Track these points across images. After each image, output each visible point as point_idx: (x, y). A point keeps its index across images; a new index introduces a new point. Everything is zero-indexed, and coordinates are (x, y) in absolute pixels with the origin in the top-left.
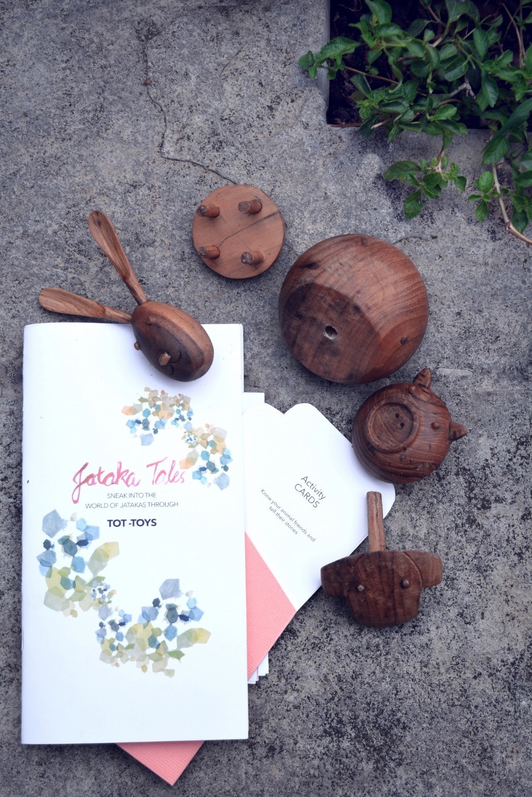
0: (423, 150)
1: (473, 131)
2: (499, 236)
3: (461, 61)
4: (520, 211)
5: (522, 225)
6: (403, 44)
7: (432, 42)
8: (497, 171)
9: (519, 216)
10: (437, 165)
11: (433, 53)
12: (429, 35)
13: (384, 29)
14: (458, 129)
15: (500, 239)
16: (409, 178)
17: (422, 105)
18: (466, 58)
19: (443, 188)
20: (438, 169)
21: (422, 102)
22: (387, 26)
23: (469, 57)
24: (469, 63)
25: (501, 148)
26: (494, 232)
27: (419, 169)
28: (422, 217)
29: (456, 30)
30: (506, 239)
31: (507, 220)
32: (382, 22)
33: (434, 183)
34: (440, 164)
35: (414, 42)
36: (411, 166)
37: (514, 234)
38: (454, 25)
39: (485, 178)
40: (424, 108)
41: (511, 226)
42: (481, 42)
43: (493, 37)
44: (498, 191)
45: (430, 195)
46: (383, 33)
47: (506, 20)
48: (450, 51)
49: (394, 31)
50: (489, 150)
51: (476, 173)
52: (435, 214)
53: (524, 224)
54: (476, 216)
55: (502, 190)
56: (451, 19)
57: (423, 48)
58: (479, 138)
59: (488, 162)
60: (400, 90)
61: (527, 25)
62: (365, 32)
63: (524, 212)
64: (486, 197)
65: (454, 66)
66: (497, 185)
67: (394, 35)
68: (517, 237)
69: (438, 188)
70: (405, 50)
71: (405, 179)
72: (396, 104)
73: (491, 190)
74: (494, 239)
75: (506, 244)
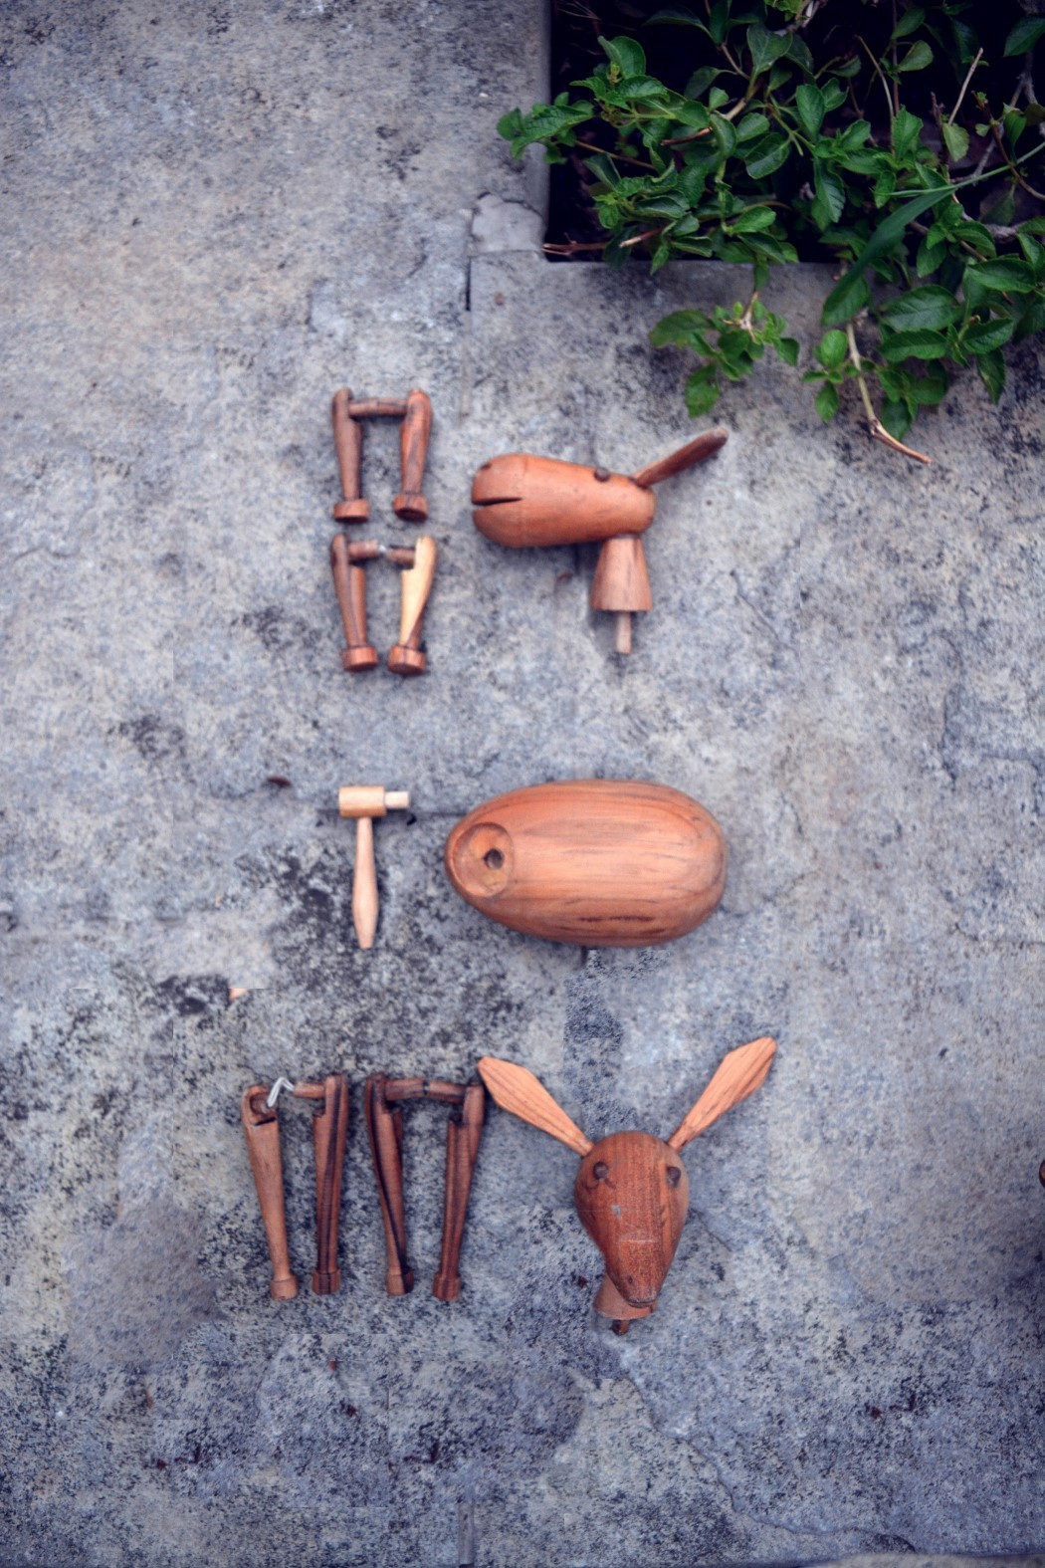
0: (719, 298)
1: (807, 266)
2: (856, 453)
3: (774, 143)
4: (896, 399)
5: (901, 425)
6: (670, 114)
7: (725, 109)
8: (855, 331)
9: (896, 411)
10: (743, 316)
11: (723, 132)
12: (718, 97)
13: (634, 87)
14: (782, 251)
15: (859, 459)
16: (694, 340)
18: (786, 136)
19: (754, 357)
20: (746, 324)
22: (639, 81)
23: (792, 134)
24: (792, 144)
25: (855, 295)
26: (847, 447)
27: (711, 325)
29: (770, 88)
30: (869, 459)
31: (872, 416)
32: (629, 74)
33: (738, 349)
34: (749, 315)
35: (688, 107)
36: (698, 320)
37: (885, 441)
38: (765, 77)
39: (831, 344)
41: (880, 428)
42: (809, 108)
43: (833, 97)
44: (857, 365)
45: (731, 373)
46: (634, 92)
47: (867, 66)
48: (757, 125)
49: (651, 89)
52: (737, 412)
53: (904, 424)
54: (820, 410)
55: (863, 363)
56: (758, 69)
57: (706, 120)
58: (819, 278)
59: (833, 317)
60: (671, 179)
61: (903, 75)
63: (903, 402)
64: (835, 375)
65: (763, 152)
66: (855, 356)
67: (653, 97)
68: (891, 447)
69: (746, 358)
70: (675, 125)
71: (686, 341)
72: (665, 202)
73: (844, 365)
74: (847, 460)
75: (870, 468)
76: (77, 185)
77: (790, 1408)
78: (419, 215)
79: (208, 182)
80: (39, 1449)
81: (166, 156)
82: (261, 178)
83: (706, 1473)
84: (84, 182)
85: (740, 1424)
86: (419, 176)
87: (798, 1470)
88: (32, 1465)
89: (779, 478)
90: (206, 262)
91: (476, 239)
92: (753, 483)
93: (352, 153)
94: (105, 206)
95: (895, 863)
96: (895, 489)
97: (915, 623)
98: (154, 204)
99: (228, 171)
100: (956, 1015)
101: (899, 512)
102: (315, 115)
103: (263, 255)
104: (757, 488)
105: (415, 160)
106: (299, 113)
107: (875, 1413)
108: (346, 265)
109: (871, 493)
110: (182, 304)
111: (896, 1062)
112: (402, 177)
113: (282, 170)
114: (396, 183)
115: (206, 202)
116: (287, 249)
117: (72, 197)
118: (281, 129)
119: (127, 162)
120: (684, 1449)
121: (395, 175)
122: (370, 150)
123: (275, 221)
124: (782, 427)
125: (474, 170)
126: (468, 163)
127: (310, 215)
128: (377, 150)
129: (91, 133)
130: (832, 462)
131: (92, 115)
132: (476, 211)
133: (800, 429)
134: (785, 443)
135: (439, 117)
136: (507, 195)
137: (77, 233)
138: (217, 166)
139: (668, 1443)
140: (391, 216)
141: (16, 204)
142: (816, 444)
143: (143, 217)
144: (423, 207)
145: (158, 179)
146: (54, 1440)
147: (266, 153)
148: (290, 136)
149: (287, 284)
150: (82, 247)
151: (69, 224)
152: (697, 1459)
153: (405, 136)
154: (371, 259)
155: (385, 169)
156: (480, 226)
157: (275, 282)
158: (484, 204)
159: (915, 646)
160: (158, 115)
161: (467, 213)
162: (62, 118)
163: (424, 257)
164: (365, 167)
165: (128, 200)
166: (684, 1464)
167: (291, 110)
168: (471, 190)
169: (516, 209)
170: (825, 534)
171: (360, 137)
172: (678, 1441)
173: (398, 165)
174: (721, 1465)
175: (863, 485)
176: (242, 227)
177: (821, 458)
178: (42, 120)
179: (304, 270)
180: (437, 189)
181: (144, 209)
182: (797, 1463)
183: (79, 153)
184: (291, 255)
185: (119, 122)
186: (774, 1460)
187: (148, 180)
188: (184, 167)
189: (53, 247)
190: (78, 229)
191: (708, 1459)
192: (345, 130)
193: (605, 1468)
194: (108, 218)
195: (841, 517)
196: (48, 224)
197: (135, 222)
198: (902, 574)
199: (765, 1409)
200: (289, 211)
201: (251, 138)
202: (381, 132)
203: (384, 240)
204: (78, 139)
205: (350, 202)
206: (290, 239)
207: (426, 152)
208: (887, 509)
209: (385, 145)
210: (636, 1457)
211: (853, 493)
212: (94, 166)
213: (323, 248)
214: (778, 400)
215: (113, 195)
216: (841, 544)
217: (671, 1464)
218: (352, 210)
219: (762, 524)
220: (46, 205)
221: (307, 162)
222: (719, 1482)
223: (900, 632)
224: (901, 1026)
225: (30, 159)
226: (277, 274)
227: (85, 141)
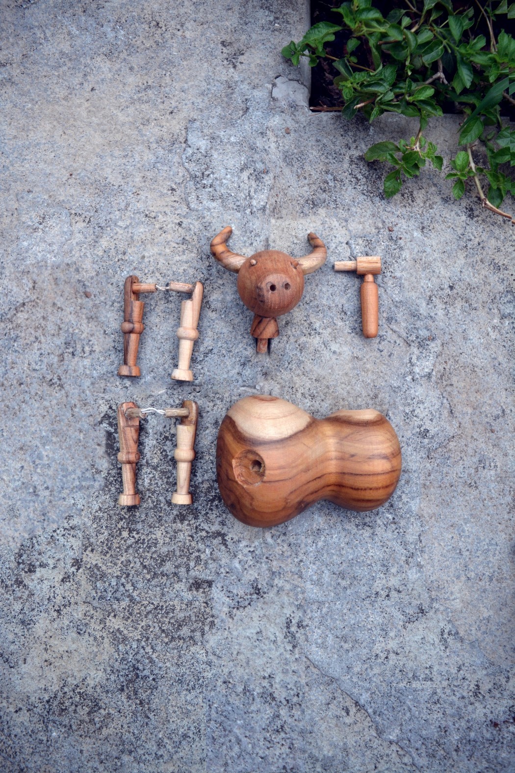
0: (403, 132)
1: (448, 115)
2: (476, 213)
3: (437, 45)
4: (495, 187)
5: (498, 201)
6: (382, 29)
7: (409, 28)
8: (472, 152)
9: (495, 194)
10: (415, 144)
11: (411, 37)
12: (406, 21)
13: (365, 13)
14: (436, 110)
15: (478, 216)
16: (389, 157)
17: (401, 88)
18: (442, 43)
19: (420, 166)
20: (417, 148)
21: (401, 85)
22: (368, 10)
23: (445, 42)
24: (445, 47)
25: (476, 130)
26: (471, 210)
27: (398, 149)
28: (403, 195)
29: (432, 19)
30: (483, 216)
31: (483, 196)
32: (363, 6)
33: (412, 161)
34: (418, 144)
35: (393, 27)
36: (391, 147)
37: (491, 209)
38: (429, 12)
39: (460, 158)
40: (403, 91)
41: (488, 202)
42: (456, 28)
43: (467, 24)
44: (474, 170)
45: (409, 173)
46: (365, 16)
47: (477, 12)
48: (426, 36)
49: (375, 14)
50: (464, 132)
51: (453, 153)
52: (415, 193)
53: (499, 200)
54: (455, 193)
55: (477, 169)
56: (426, 8)
57: (401, 32)
58: (454, 122)
59: (464, 142)
60: (381, 73)
61: (496, 16)
62: (347, 16)
63: (499, 189)
64: (463, 175)
65: (431, 50)
66: (473, 165)
67: (373, 20)
68: (495, 213)
69: (416, 166)
70: (384, 35)
71: (385, 157)
72: (377, 84)
73: (467, 170)
74: (471, 216)
75: (483, 221)
76: (61, 69)
77: (450, 724)
78: (245, 87)
79: (131, 69)
80: (42, 754)
81: (109, 55)
82: (160, 67)
83: (406, 760)
84: (65, 68)
85: (424, 732)
86: (244, 67)
87: (455, 757)
88: (39, 763)
89: (436, 226)
90: (131, 110)
91: (274, 99)
92: (423, 228)
93: (208, 54)
94: (76, 81)
95: (502, 429)
96: (497, 231)
97: (510, 302)
98: (102, 80)
99: (142, 63)
101: (499, 244)
102: (188, 34)
103: (161, 107)
104: (425, 231)
105: (241, 58)
106: (180, 33)
107: (496, 725)
108: (206, 113)
109: (484, 233)
110: (118, 132)
111: (504, 536)
112: (235, 67)
113: (170, 62)
114: (232, 70)
115: (131, 79)
116: (174, 104)
117: (58, 76)
118: (170, 42)
119: (88, 58)
120: (394, 747)
121: (231, 66)
122: (218, 52)
123: (167, 89)
124: (438, 199)
125: (273, 63)
126: (270, 61)
127: (186, 86)
128: (221, 53)
129: (69, 43)
130: (464, 218)
131: (69, 33)
132: (274, 85)
133: (446, 200)
134: (439, 208)
135: (254, 36)
136: (290, 77)
137: (61, 95)
138: (136, 60)
139: (385, 744)
140: (229, 87)
141: (28, 80)
142: (455, 208)
143: (96, 87)
144: (246, 82)
145: (104, 67)
146: (51, 749)
147: (163, 54)
148: (175, 45)
149: (174, 122)
150: (64, 102)
151: (57, 90)
152: (401, 752)
153: (236, 46)
154: (219, 110)
155: (225, 62)
156: (276, 93)
157: (167, 121)
158: (278, 81)
159: (509, 314)
160: (105, 34)
161: (270, 86)
162: (53, 35)
163: (248, 109)
164: (215, 62)
165: (88, 77)
166: (394, 755)
167: (175, 32)
168: (272, 74)
169: (295, 84)
170: (461, 255)
171: (212, 46)
172: (391, 743)
173: (233, 60)
174: (414, 755)
175: (480, 229)
176: (150, 92)
177: (458, 215)
178: (42, 36)
179: (183, 115)
180: (254, 73)
181: (98, 83)
182: (454, 753)
183: (62, 53)
184: (177, 107)
185: (84, 37)
186: (442, 752)
187: (100, 68)
188: (118, 61)
189: (48, 102)
190: (63, 93)
191: (407, 752)
192: (204, 42)
193: (352, 759)
194: (78, 86)
195: (469, 246)
196: (46, 90)
197: (93, 89)
198: (501, 276)
199: (437, 724)
200: (175, 84)
201: (154, 46)
202: (223, 43)
203: (225, 99)
204: (61, 46)
205: (207, 79)
206: (176, 98)
207: (247, 54)
208: (493, 242)
209: (225, 50)
210: (369, 752)
211: (475, 234)
212: (70, 60)
213: (193, 103)
214: (435, 185)
215: (81, 75)
216: (469, 260)
217: (387, 755)
218: (209, 84)
219: (428, 250)
220: (45, 80)
221: (185, 59)
222: (413, 764)
223: (502, 307)
224: (506, 517)
225: (35, 56)
226: (169, 117)
227: (66, 47)
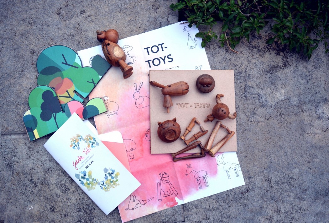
0: (206, 29)
3: (213, 6)
4: (232, 43)
5: (233, 47)
6: (198, 3)
8: (226, 33)
11: (205, 5)
13: (192, 1)
14: (214, 23)
15: (229, 51)
16: (202, 37)
17: (204, 18)
20: (210, 34)
23: (215, 4)
24: (215, 6)
25: (226, 27)
26: (227, 49)
27: (205, 34)
28: (207, 47)
31: (229, 46)
35: (200, 2)
36: (203, 33)
37: (231, 50)
39: (222, 35)
40: (205, 18)
41: (230, 48)
44: (227, 39)
45: (208, 41)
48: (210, 3)
49: (195, 1)
50: (223, 28)
51: (221, 33)
52: (210, 46)
54: (221, 46)
57: (203, 4)
58: (221, 24)
59: (223, 31)
60: (198, 15)
62: (187, 2)
63: (233, 44)
65: (211, 7)
66: (226, 37)
68: (233, 51)
69: (210, 39)
72: (198, 18)
73: (224, 39)
74: (227, 51)
75: (230, 52)
76: (106, 17)
77: (229, 193)
78: (160, 18)
79: (127, 15)
81: (120, 11)
82: (135, 14)
83: (218, 204)
84: (108, 16)
85: (222, 196)
86: (159, 12)
87: (231, 203)
89: (217, 55)
90: (128, 28)
91: (168, 21)
92: (213, 56)
93: (148, 9)
94: (111, 20)
95: (238, 111)
96: (234, 55)
97: (239, 75)
98: (119, 19)
99: (130, 13)
100: (249, 133)
101: (235, 59)
102: (142, 3)
103: (136, 26)
104: (214, 57)
105: (158, 10)
106: (140, 3)
107: (242, 193)
108: (149, 27)
109: (231, 56)
110: (125, 34)
111: (241, 141)
112: (156, 12)
113: (138, 12)
114: (156, 13)
115: (127, 18)
116: (140, 25)
117: (106, 19)
118: (137, 6)
119: (114, 13)
120: (214, 201)
121: (155, 12)
122: (151, 8)
123: (138, 21)
124: (217, 47)
125: (167, 11)
126: (166, 10)
127: (143, 19)
128: (152, 9)
129: (108, 8)
130: (225, 52)
131: (108, 5)
132: (168, 17)
133: (219, 47)
134: (217, 50)
135: (161, 3)
136: (173, 14)
138: (128, 12)
139: (212, 200)
140: (155, 19)
141: (97, 20)
142: (222, 49)
143: (117, 21)
144: (160, 17)
145: (119, 15)
147: (135, 10)
148: (139, 7)
149: (141, 30)
150: (108, 26)
151: (106, 23)
152: (216, 202)
153: (156, 6)
154: (153, 26)
155: (154, 11)
156: (169, 19)
157: (139, 30)
158: (169, 16)
159: (239, 79)
160: (118, 5)
161: (167, 18)
162: (103, 6)
163: (161, 25)
164: (151, 11)
165: (115, 19)
166: (214, 203)
167: (138, 3)
168: (167, 14)
169: (174, 16)
170: (224, 63)
171: (149, 7)
172: (213, 199)
173: (156, 10)
174: (220, 202)
175: (229, 55)
176: (133, 22)
177: (223, 51)
178: (100, 7)
179: (143, 28)
180: (162, 14)
181: (117, 20)
182: (231, 201)
183: (106, 11)
184: (141, 26)
185: (112, 6)
186: (228, 201)
187: (118, 15)
188: (123, 13)
189: (104, 27)
190: (108, 24)
191: (218, 202)
192: (147, 6)
193: (203, 204)
194: (112, 21)
195: (227, 60)
196: (103, 23)
197: (116, 22)
198: (236, 68)
199: (226, 194)
200: (140, 19)
201: (133, 8)
202: (152, 6)
203: (155, 23)
204: (106, 9)
205: (149, 17)
206: (140, 23)
207: (160, 8)
208: (233, 58)
209: (153, 8)
210: (207, 202)
211: (228, 56)
212: (109, 14)
213: (145, 24)
214: (216, 43)
215: (112, 18)
216: (227, 64)
217: (213, 203)
218: (149, 18)
219: (215, 62)
220: (102, 20)
221: (142, 11)
222: (220, 205)
223: (237, 77)
224: (241, 135)
225: (99, 13)
226: (139, 29)
227: (107, 10)
